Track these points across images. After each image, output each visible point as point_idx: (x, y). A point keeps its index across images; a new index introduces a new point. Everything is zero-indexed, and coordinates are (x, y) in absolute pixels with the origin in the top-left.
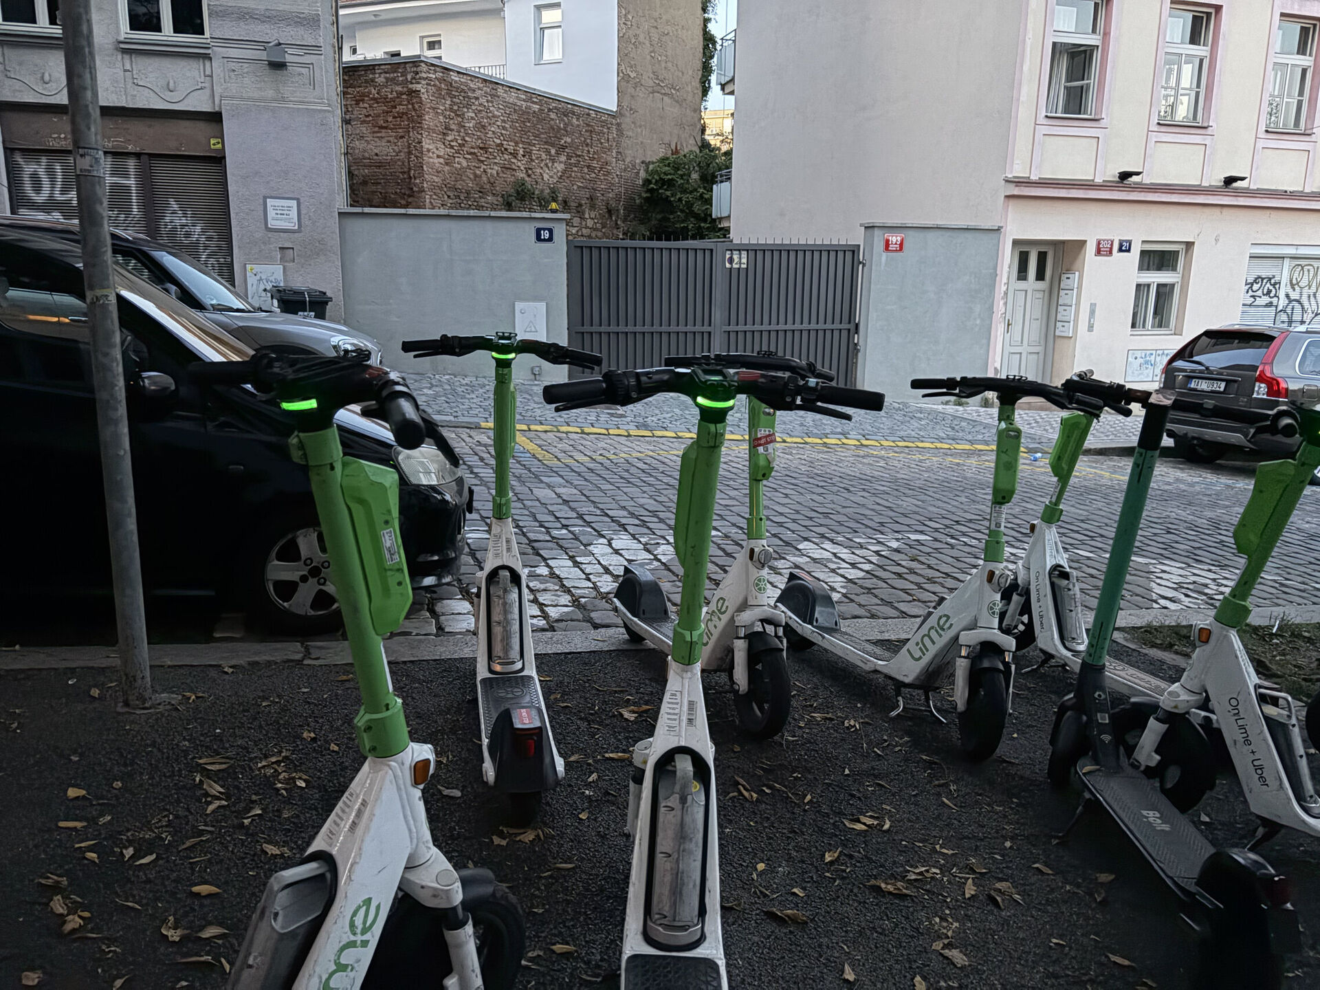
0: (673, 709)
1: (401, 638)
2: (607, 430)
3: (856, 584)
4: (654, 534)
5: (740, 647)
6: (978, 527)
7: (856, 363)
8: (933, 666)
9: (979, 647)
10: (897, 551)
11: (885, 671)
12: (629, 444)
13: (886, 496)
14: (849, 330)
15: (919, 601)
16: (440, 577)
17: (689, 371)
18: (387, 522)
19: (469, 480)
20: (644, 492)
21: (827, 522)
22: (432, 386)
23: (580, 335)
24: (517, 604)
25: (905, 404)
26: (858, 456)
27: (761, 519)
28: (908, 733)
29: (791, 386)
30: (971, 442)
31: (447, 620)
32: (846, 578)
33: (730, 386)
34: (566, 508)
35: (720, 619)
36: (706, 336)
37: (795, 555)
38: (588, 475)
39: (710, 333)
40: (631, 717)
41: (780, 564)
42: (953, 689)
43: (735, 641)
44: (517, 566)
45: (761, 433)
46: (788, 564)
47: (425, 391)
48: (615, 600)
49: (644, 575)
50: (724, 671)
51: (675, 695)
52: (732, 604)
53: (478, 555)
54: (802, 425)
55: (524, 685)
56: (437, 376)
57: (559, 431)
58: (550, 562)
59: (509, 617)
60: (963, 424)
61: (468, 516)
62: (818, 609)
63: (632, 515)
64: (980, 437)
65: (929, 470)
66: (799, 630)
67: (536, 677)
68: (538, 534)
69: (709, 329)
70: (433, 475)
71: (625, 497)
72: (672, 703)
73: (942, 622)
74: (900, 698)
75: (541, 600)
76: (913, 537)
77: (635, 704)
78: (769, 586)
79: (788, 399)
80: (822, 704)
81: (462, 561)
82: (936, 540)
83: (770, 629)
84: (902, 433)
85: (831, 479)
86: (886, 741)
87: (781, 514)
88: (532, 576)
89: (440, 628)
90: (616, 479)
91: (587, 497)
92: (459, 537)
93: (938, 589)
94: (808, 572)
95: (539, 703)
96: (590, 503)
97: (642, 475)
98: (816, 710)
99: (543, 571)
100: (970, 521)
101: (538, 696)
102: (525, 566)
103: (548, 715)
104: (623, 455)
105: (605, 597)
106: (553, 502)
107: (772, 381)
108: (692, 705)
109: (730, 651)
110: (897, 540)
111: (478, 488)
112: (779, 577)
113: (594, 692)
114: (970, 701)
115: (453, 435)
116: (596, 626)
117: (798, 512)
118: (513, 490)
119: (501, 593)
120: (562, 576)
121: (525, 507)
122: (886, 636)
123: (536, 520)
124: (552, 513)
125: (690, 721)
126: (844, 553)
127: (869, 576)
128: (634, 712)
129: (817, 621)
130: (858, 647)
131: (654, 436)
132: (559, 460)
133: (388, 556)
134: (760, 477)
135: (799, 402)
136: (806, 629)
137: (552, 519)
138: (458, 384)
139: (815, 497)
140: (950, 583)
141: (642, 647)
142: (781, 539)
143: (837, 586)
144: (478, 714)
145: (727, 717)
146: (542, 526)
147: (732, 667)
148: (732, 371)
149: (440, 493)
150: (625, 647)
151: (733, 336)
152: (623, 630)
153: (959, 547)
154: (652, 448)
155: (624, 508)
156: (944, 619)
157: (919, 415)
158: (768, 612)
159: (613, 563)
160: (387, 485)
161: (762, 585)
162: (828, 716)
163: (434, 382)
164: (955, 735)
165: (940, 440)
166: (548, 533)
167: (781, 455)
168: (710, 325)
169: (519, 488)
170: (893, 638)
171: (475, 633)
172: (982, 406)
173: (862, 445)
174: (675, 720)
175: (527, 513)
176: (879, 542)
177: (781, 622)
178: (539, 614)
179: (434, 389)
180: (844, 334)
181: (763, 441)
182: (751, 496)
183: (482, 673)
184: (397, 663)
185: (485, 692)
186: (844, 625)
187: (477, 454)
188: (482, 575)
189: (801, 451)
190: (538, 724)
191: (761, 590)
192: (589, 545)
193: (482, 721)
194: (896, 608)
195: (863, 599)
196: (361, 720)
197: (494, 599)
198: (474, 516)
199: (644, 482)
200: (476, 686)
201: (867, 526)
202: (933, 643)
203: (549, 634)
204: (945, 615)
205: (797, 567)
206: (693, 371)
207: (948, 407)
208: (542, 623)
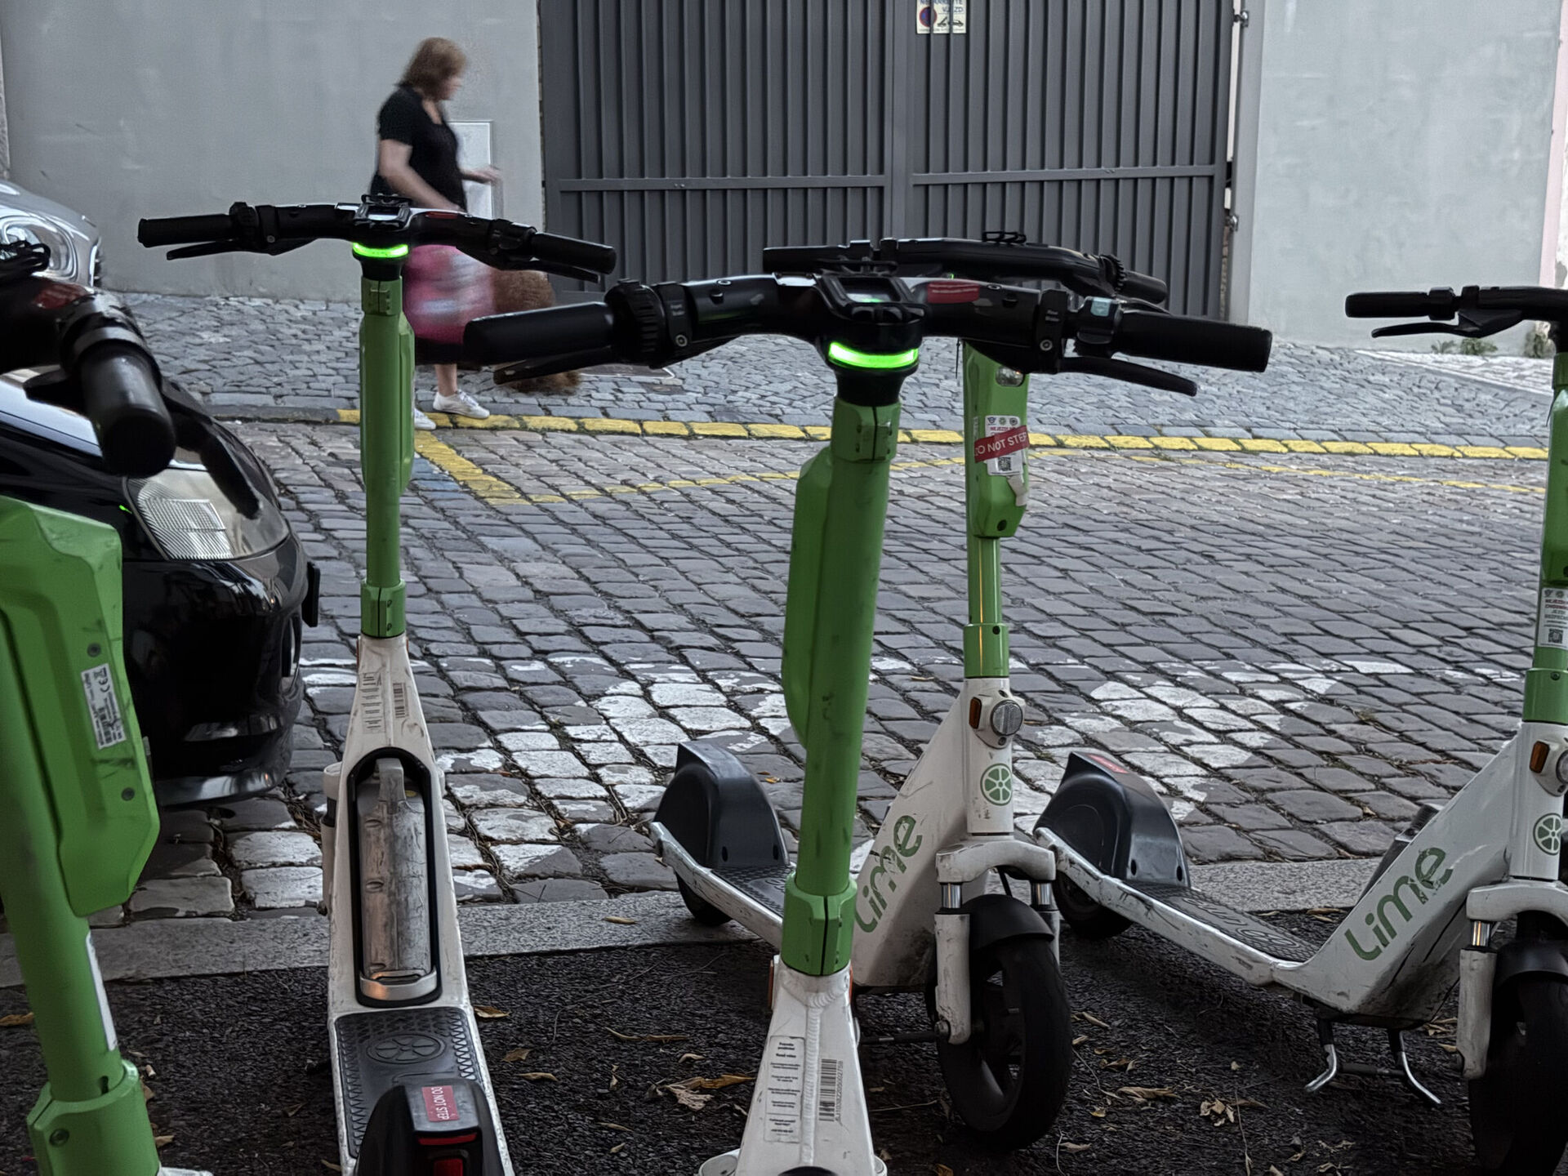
0: (787, 1079)
1: (151, 925)
2: (640, 423)
3: (1229, 779)
4: (752, 668)
5: (951, 933)
6: (1517, 642)
7: (1230, 256)
8: (1407, 970)
9: (1515, 924)
10: (1327, 700)
11: (1295, 983)
12: (691, 455)
13: (1300, 572)
14: (1211, 178)
15: (1377, 817)
16: (241, 778)
17: (811, 283)
18: (94, 650)
19: (311, 545)
20: (728, 570)
21: (1160, 634)
22: (220, 323)
23: (574, 198)
24: (422, 838)
25: (1346, 353)
26: (1235, 477)
27: (996, 630)
28: (1350, 1130)
29: (1052, 316)
30: (1503, 442)
31: (260, 880)
32: (1205, 766)
33: (908, 316)
34: (544, 611)
35: (903, 868)
36: (871, 197)
37: (1084, 714)
38: (597, 533)
39: (881, 189)
40: (695, 1101)
41: (1051, 736)
42: (1454, 1024)
43: (939, 918)
44: (422, 748)
45: (995, 425)
46: (1068, 736)
47: (206, 335)
48: (657, 825)
49: (725, 765)
50: (914, 989)
51: (790, 1047)
52: (931, 829)
53: (334, 725)
54: (1101, 405)
55: (439, 1030)
56: (233, 301)
57: (524, 428)
58: (507, 740)
59: (404, 869)
60: (1484, 397)
61: (306, 631)
62: (1136, 841)
63: (700, 624)
64: (1523, 428)
65: (1402, 507)
66: (1093, 891)
67: (469, 1012)
68: (474, 672)
69: (879, 180)
70: (221, 536)
71: (683, 583)
72: (783, 1066)
73: (1426, 867)
74: (1331, 1049)
75: (483, 828)
76: (1365, 666)
77: (704, 1070)
78: (1018, 785)
79: (1046, 347)
80: (1147, 1064)
81: (296, 740)
82: (1418, 673)
83: (1021, 890)
84: (1338, 422)
85: (1170, 532)
86: (1297, 1149)
87: (1052, 617)
88: (462, 771)
89: (244, 899)
90: (661, 540)
91: (592, 584)
92: (286, 682)
93: (1422, 788)
94: (1118, 755)
95: (476, 1071)
96: (598, 599)
97: (723, 529)
98: (1133, 1078)
99: (489, 759)
100: (1500, 626)
101: (473, 1058)
102: (440, 749)
103: (498, 1099)
104: (677, 482)
105: (633, 818)
106: (510, 596)
107: (1005, 304)
108: (829, 1070)
109: (927, 943)
110: (1327, 674)
111: (333, 563)
112: (1048, 767)
113: (609, 1044)
114: (1494, 1051)
115: (273, 441)
116: (614, 889)
117: (1091, 612)
118: (414, 567)
119: (383, 814)
120: (533, 771)
121: (444, 609)
122: (1299, 902)
123: (470, 639)
124: (509, 622)
125: (826, 1107)
126: (1202, 708)
127: (1261, 761)
128: (702, 1090)
129: (1134, 869)
130: (1232, 928)
131: (750, 436)
132: (525, 495)
133: (98, 729)
134: (992, 530)
135: (1070, 351)
136: (1109, 888)
137: (510, 636)
138: (283, 318)
139: (1132, 576)
140: (1451, 774)
141: (721, 937)
142: (1051, 676)
143: (1185, 785)
144: (332, 1100)
145: (924, 1099)
146: (484, 654)
147: (933, 981)
148: (911, 282)
149: (238, 579)
150: (682, 936)
151: (935, 196)
152: (677, 897)
153: (1474, 690)
154: (747, 464)
155: (680, 608)
156: (1431, 859)
157: (1378, 378)
158: (1017, 848)
159: (653, 739)
160: (94, 560)
161: (1000, 785)
162: (1162, 1092)
163: (224, 314)
164: (1461, 1132)
165: (1430, 436)
166: (500, 669)
167: (1054, 477)
168: (881, 171)
169: (430, 565)
170: (1315, 905)
171: (324, 910)
172: (1527, 355)
173: (1244, 450)
174: (791, 1105)
175: (450, 623)
176: (1284, 680)
177: (1046, 870)
178: (480, 861)
179: (226, 331)
180: (1200, 187)
181: (997, 446)
182: (972, 574)
183: (341, 1002)
184: (140, 982)
185: (348, 1048)
186: (1199, 878)
187: (329, 486)
188: (338, 771)
189: (1100, 468)
190: (472, 1122)
191: (999, 796)
192: (598, 696)
193: (342, 1115)
194: (1323, 836)
195: (1248, 815)
196: (45, 1114)
197: (367, 828)
198: (323, 631)
199: (728, 545)
200: (327, 1034)
201: (1255, 643)
202: (1407, 915)
203: (501, 909)
204: (1434, 851)
205: (1090, 741)
206: (820, 282)
207: (1447, 357)
208: (486, 883)
